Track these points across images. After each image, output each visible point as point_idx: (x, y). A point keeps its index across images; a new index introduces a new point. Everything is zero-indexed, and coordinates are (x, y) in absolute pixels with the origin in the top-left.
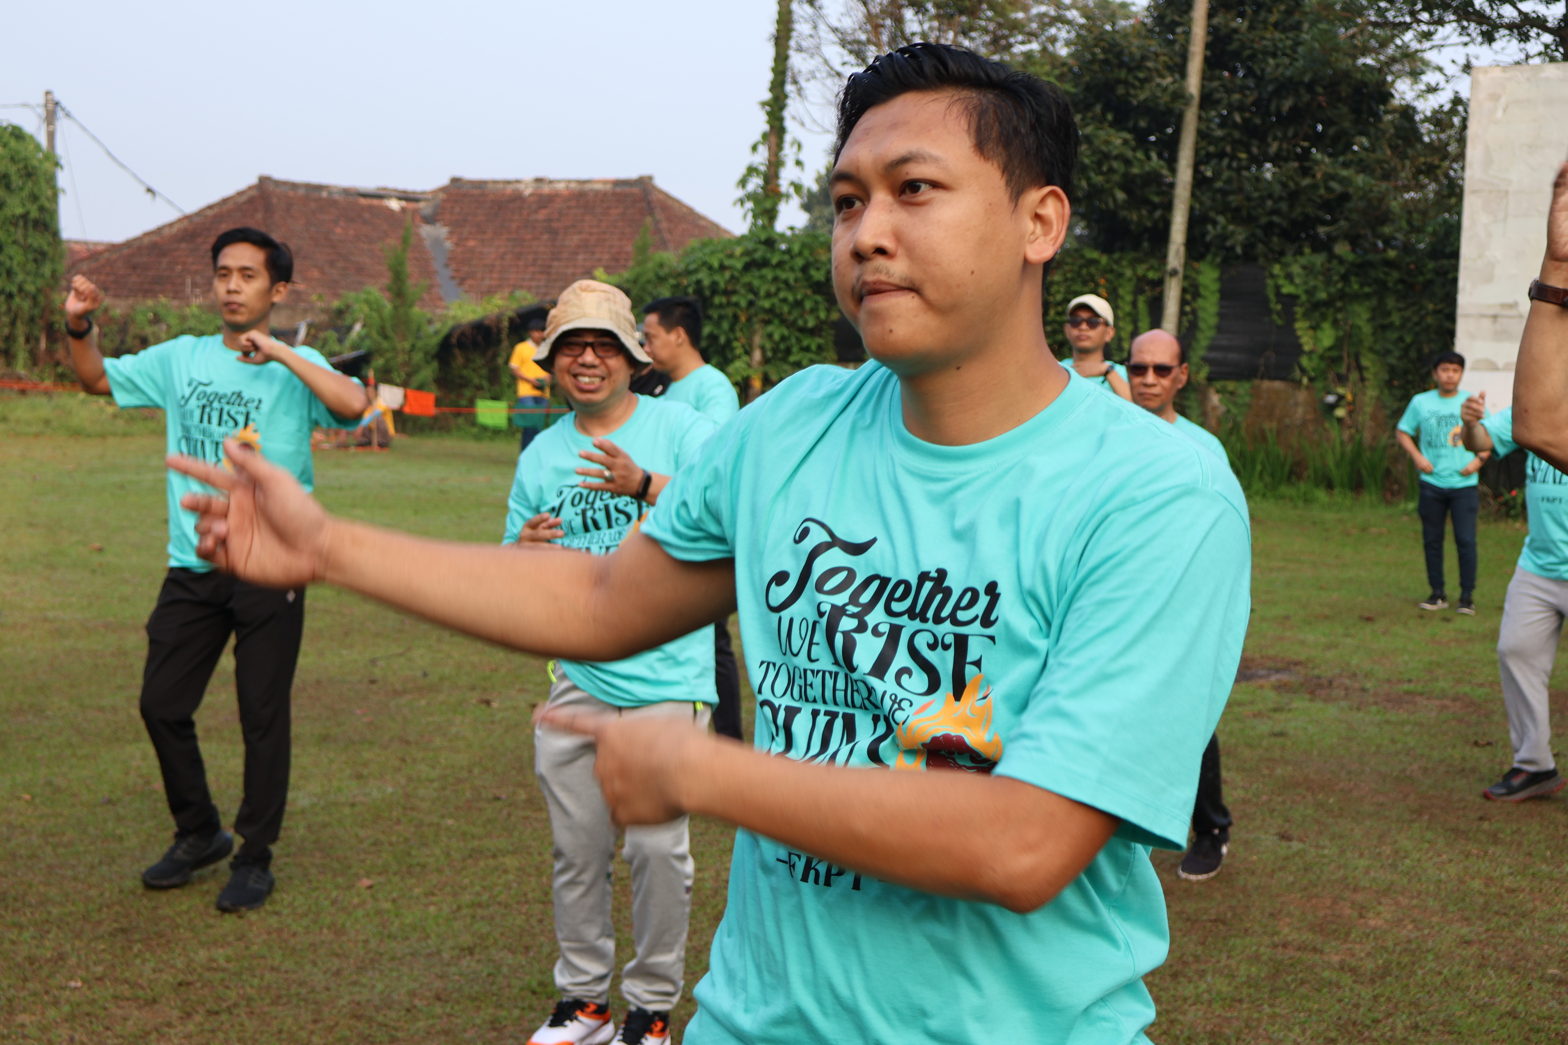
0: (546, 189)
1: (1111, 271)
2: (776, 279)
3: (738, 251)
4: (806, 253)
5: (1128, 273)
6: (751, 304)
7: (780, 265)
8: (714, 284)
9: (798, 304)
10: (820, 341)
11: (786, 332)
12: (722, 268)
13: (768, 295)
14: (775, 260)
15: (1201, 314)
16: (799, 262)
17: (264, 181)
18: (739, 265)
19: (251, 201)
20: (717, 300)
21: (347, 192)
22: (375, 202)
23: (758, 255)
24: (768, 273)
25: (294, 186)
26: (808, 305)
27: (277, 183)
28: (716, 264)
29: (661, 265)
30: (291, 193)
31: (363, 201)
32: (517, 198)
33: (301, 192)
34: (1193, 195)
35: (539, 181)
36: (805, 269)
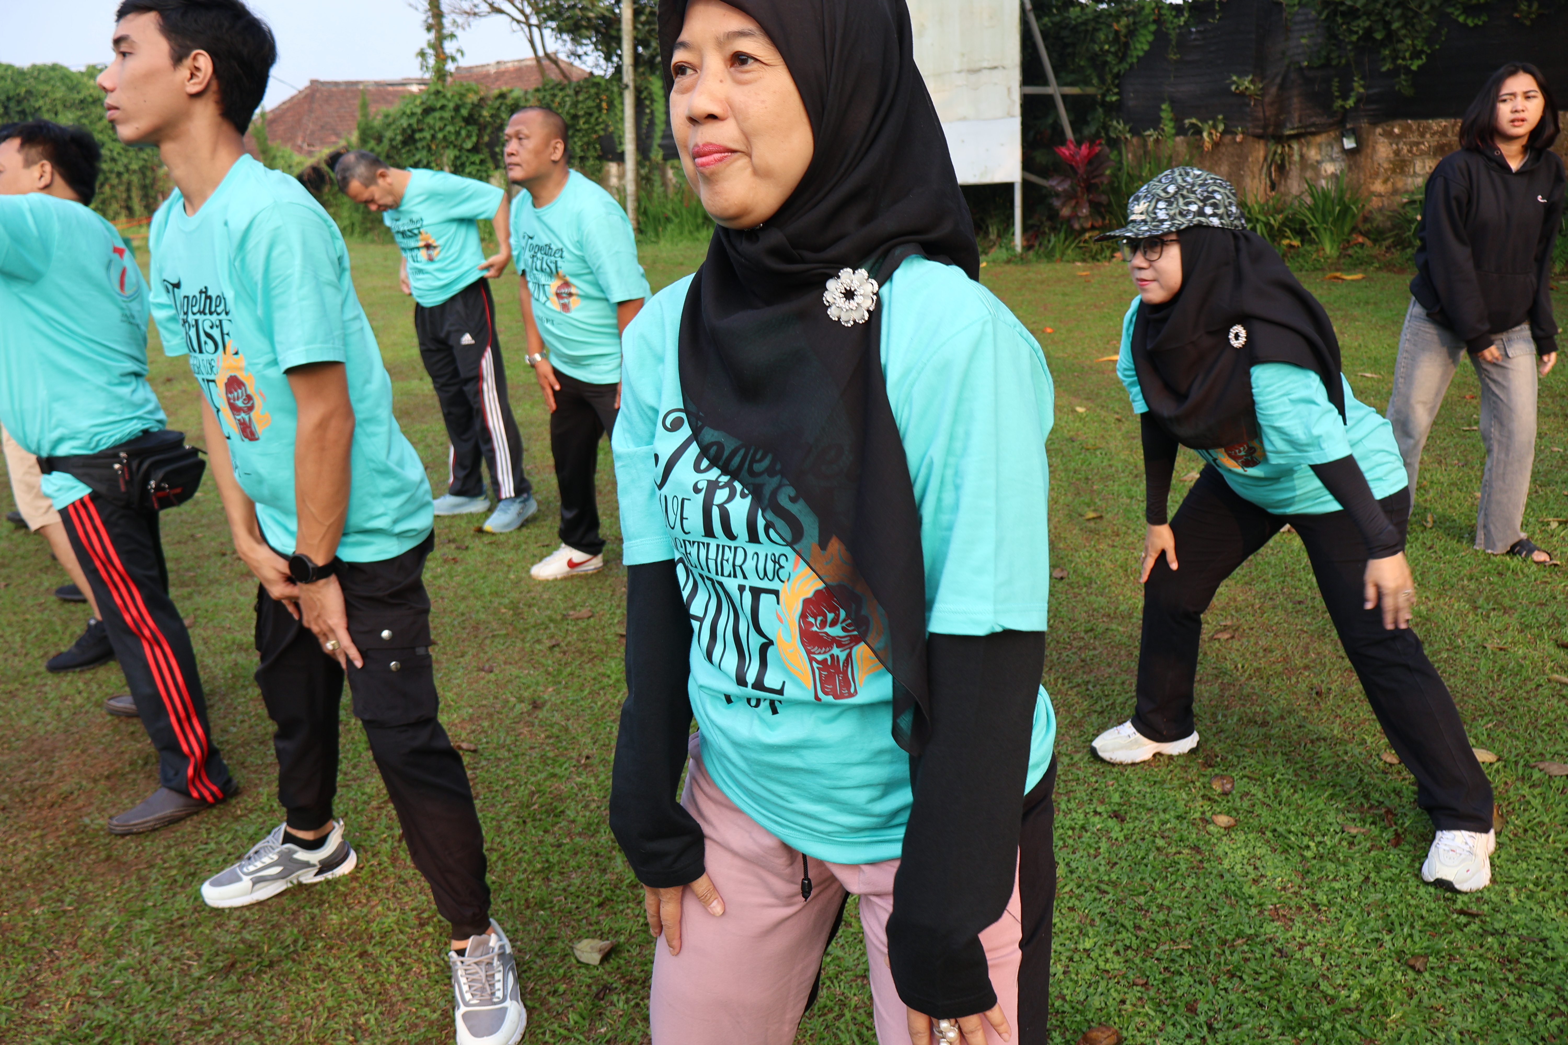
0: (503, 68)
1: (607, 89)
2: (441, 118)
3: (418, 102)
4: (456, 98)
5: (615, 89)
6: (433, 137)
7: (443, 107)
8: (410, 125)
9: (458, 133)
10: (482, 156)
11: (457, 153)
12: (413, 114)
13: (441, 130)
14: (439, 105)
15: (657, 114)
16: (451, 105)
17: (314, 82)
18: (419, 111)
19: (306, 96)
20: (418, 136)
21: (378, 84)
22: (400, 88)
23: (429, 103)
24: (437, 114)
25: (336, 84)
26: (463, 133)
27: (324, 84)
28: (408, 112)
29: (387, 116)
30: (334, 89)
31: (390, 88)
32: (487, 76)
33: (343, 87)
34: (635, 28)
35: (498, 63)
36: (457, 109)
